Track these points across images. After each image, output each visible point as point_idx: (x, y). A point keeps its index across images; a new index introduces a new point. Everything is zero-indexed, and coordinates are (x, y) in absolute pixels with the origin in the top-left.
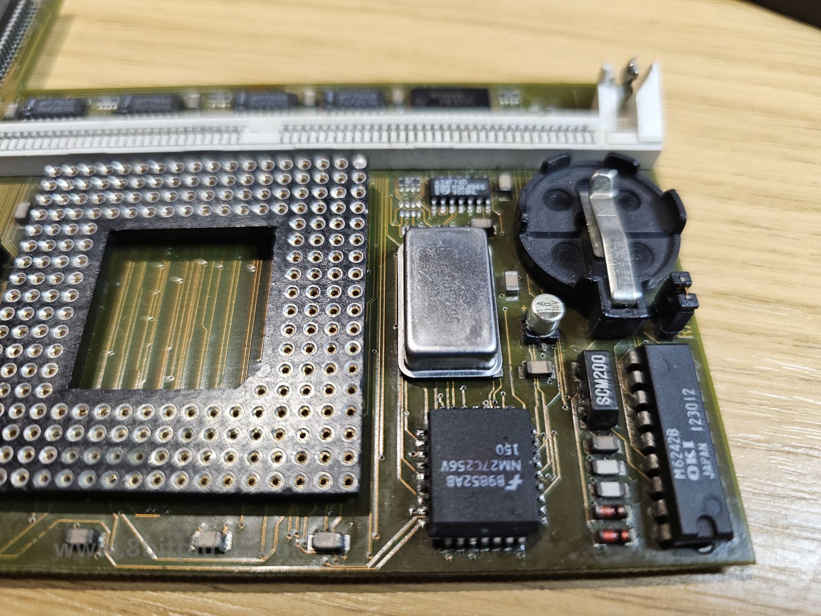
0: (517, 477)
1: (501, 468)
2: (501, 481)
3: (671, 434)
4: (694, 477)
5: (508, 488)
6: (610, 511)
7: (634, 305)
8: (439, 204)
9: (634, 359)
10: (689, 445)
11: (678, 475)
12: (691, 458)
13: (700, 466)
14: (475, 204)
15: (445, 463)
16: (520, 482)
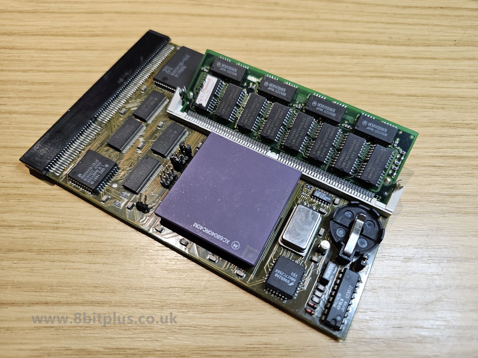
0: (293, 283)
1: (290, 279)
2: (288, 281)
3: (339, 294)
4: (338, 309)
5: (289, 284)
6: (312, 304)
7: (349, 256)
8: (314, 198)
10: (342, 300)
11: (334, 305)
12: (340, 304)
13: (342, 306)
14: (324, 203)
15: (277, 270)
16: (293, 284)
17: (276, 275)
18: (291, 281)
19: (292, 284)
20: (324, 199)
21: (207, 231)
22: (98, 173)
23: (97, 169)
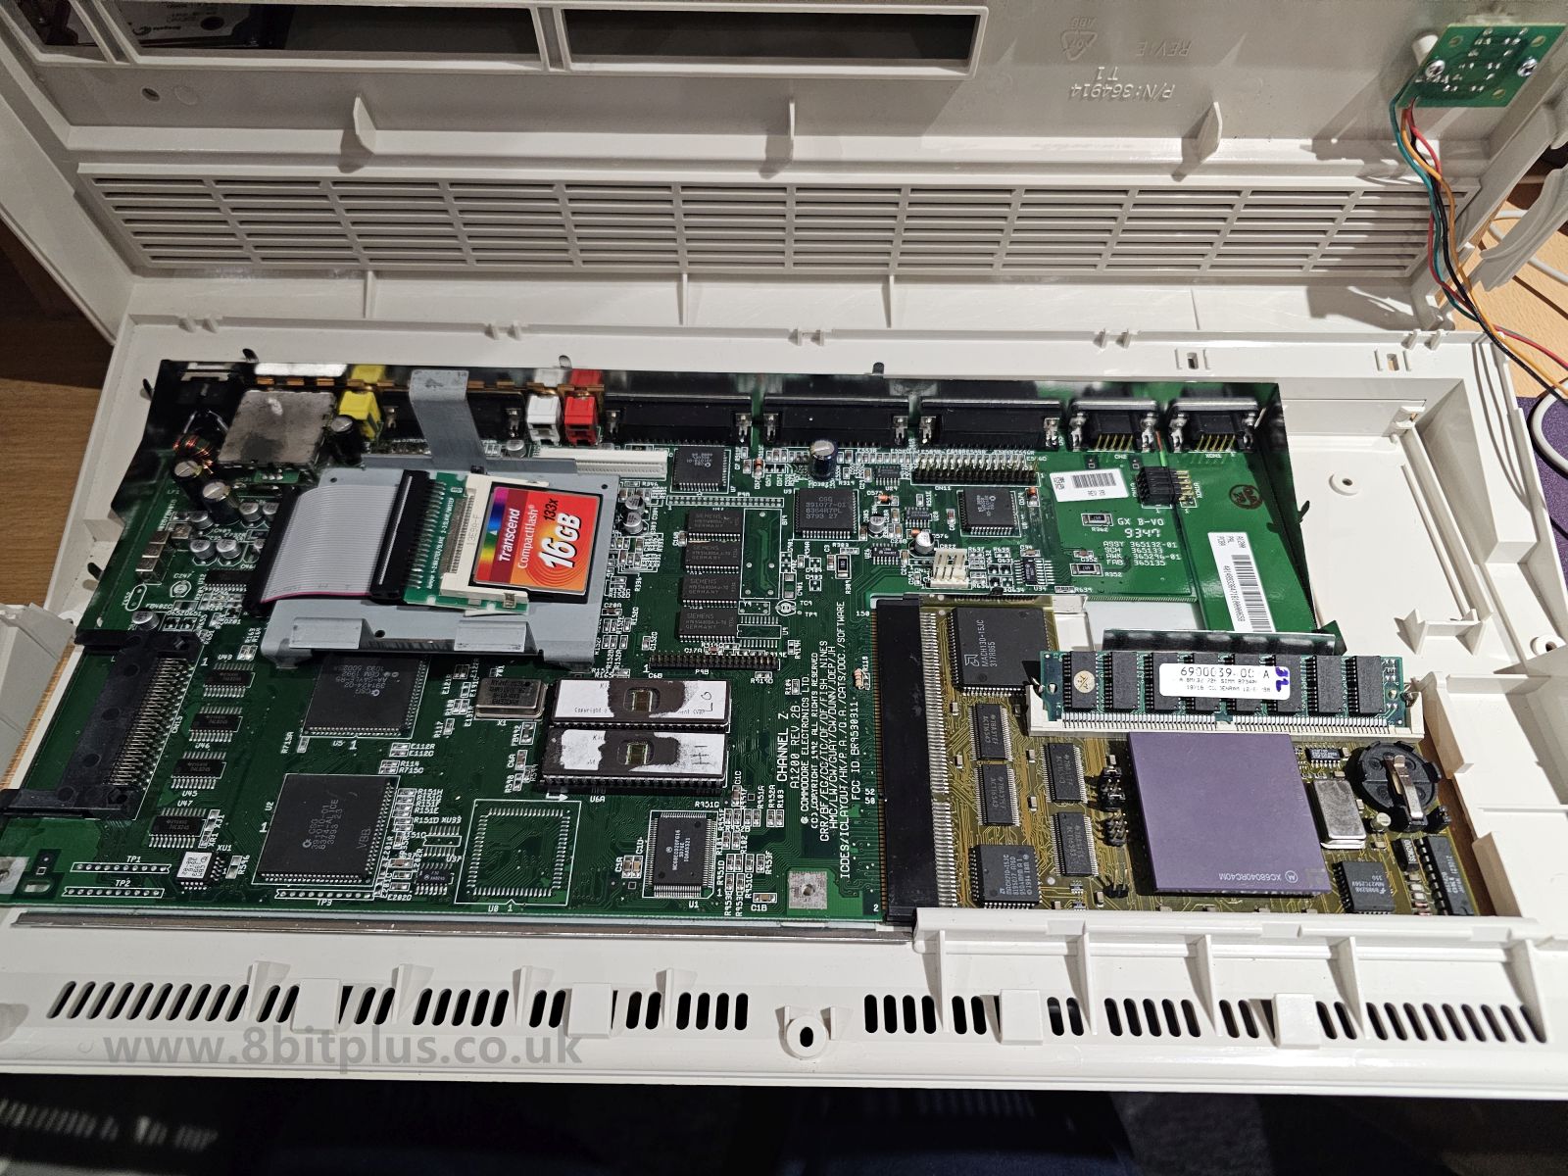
0: (1384, 889)
1: (1377, 885)
2: (1377, 889)
3: (1444, 874)
4: (1456, 892)
5: (1380, 893)
6: (1421, 905)
7: (1422, 820)
8: (1315, 762)
9: (1422, 843)
10: (1452, 879)
11: (1449, 890)
12: (1453, 884)
13: (1457, 887)
14: (1332, 763)
15: (1353, 882)
16: (1385, 891)
17: (1358, 890)
18: (1380, 888)
19: (1383, 891)
20: (1329, 757)
21: (1245, 877)
22: (1025, 875)
23: (1018, 868)
